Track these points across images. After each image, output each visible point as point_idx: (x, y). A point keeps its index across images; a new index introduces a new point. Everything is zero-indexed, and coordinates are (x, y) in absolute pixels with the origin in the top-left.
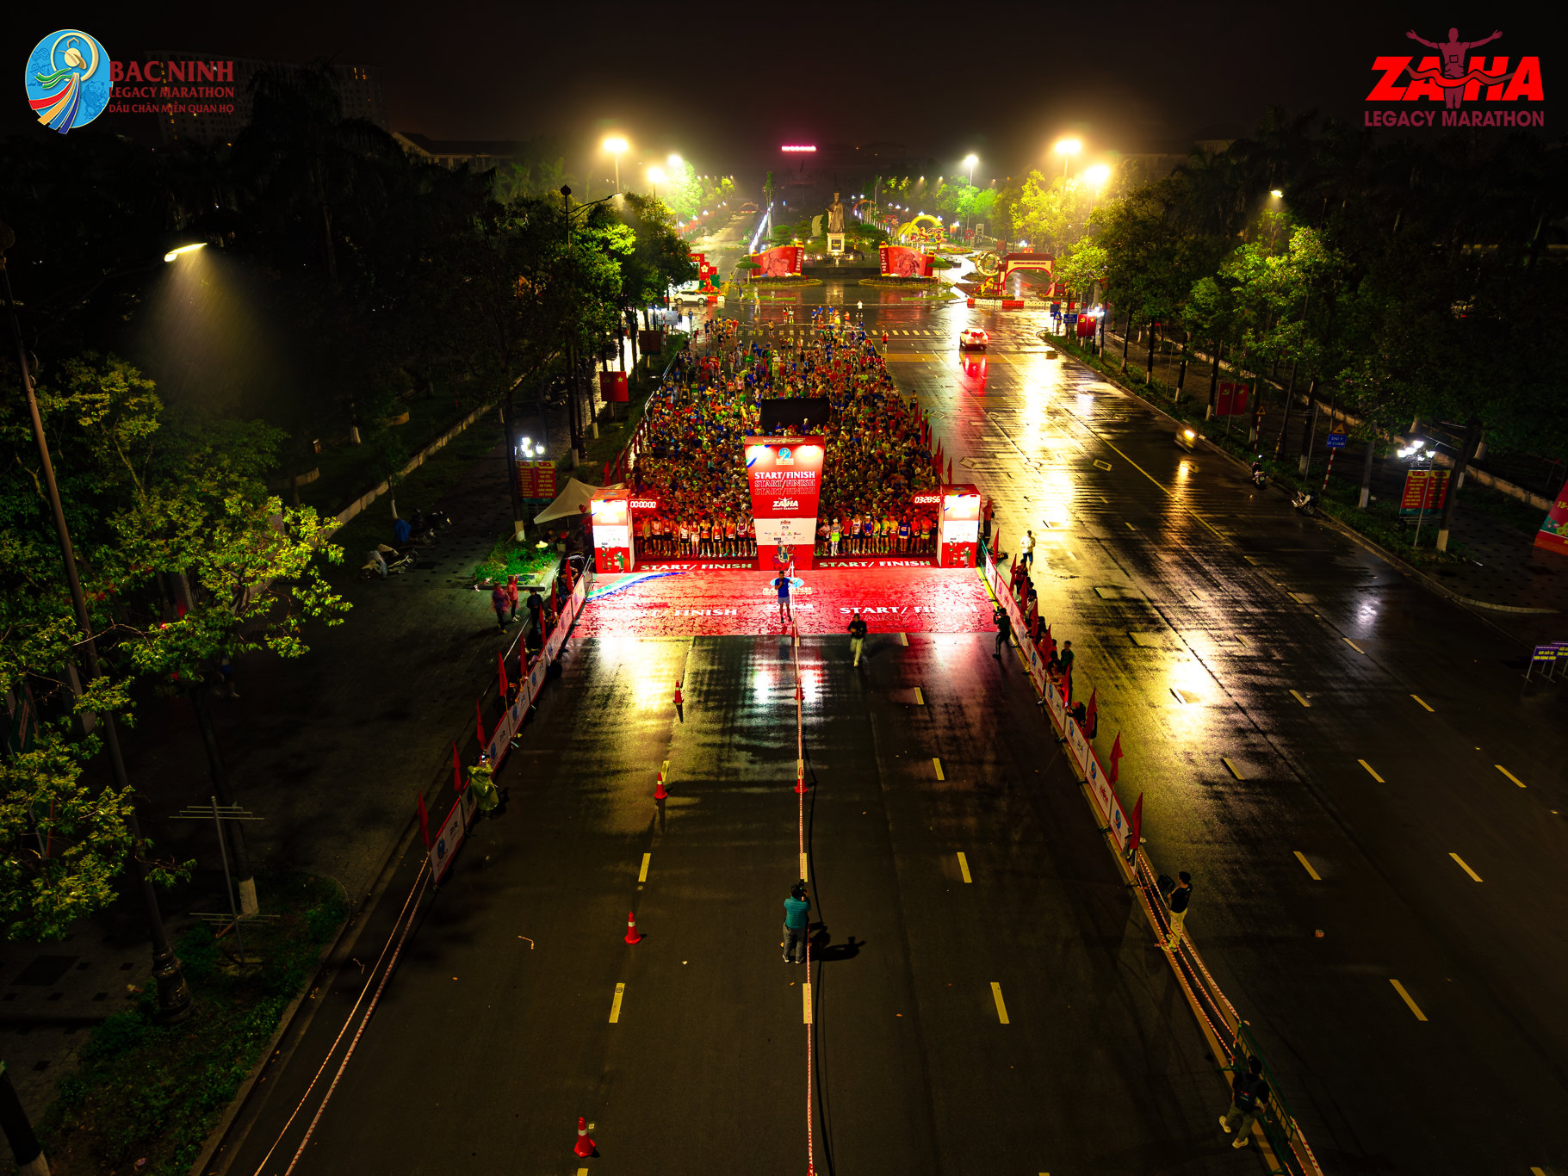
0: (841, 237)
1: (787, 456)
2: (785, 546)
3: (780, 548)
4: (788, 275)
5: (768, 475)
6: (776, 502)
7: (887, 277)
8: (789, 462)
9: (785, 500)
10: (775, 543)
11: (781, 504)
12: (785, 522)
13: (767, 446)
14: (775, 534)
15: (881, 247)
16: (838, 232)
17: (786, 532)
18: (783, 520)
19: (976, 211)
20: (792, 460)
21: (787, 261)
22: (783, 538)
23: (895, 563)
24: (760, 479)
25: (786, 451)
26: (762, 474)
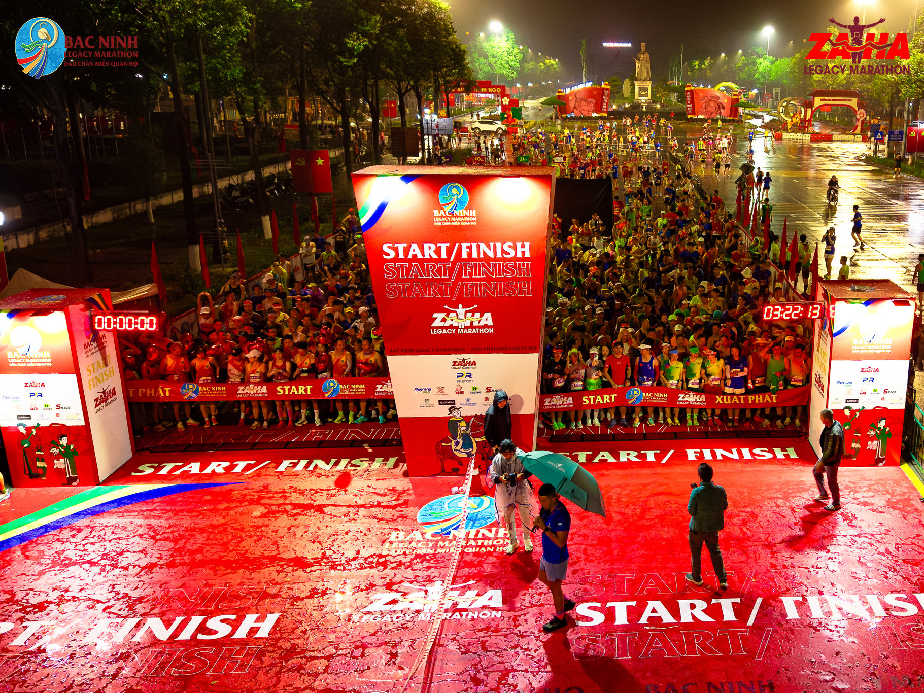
0: (649, 85)
1: (460, 203)
2: (467, 419)
3: (454, 425)
4: (594, 115)
5: (415, 249)
6: (439, 316)
7: (691, 118)
8: (465, 216)
9: (461, 310)
10: (443, 412)
11: (452, 320)
12: (463, 363)
13: (407, 178)
14: (441, 390)
15: (686, 89)
16: (645, 80)
17: (467, 387)
18: (460, 357)
19: (773, 77)
20: (473, 212)
21: (593, 101)
22: (459, 400)
23: (719, 452)
24: (396, 259)
25: (458, 192)
26: (401, 247)
